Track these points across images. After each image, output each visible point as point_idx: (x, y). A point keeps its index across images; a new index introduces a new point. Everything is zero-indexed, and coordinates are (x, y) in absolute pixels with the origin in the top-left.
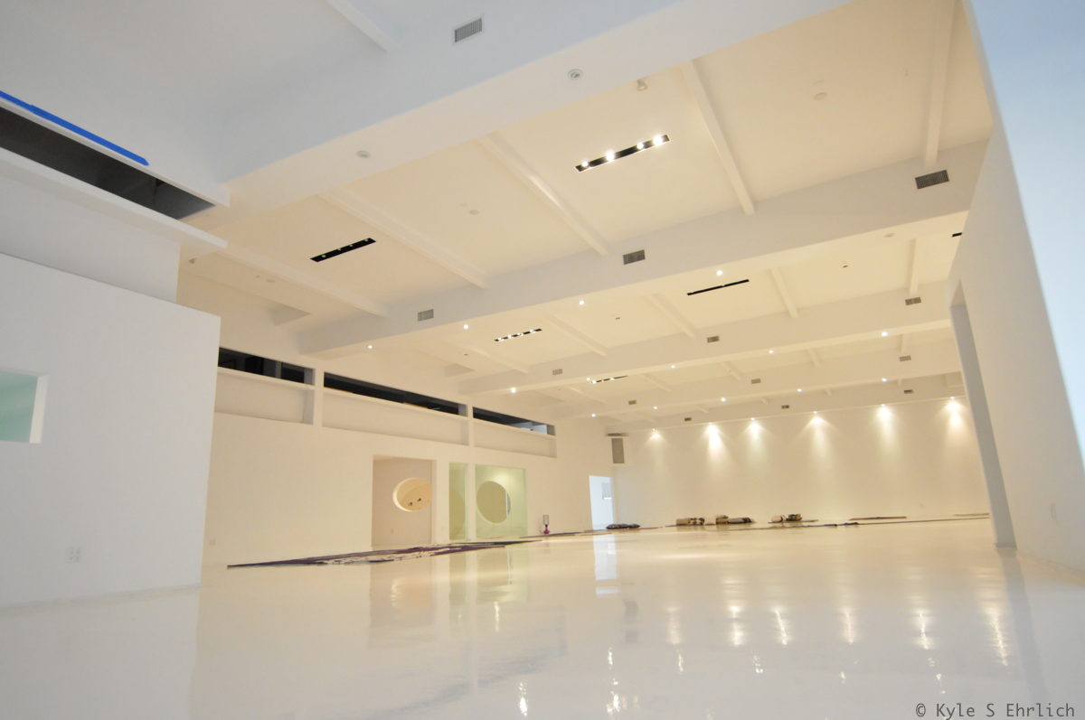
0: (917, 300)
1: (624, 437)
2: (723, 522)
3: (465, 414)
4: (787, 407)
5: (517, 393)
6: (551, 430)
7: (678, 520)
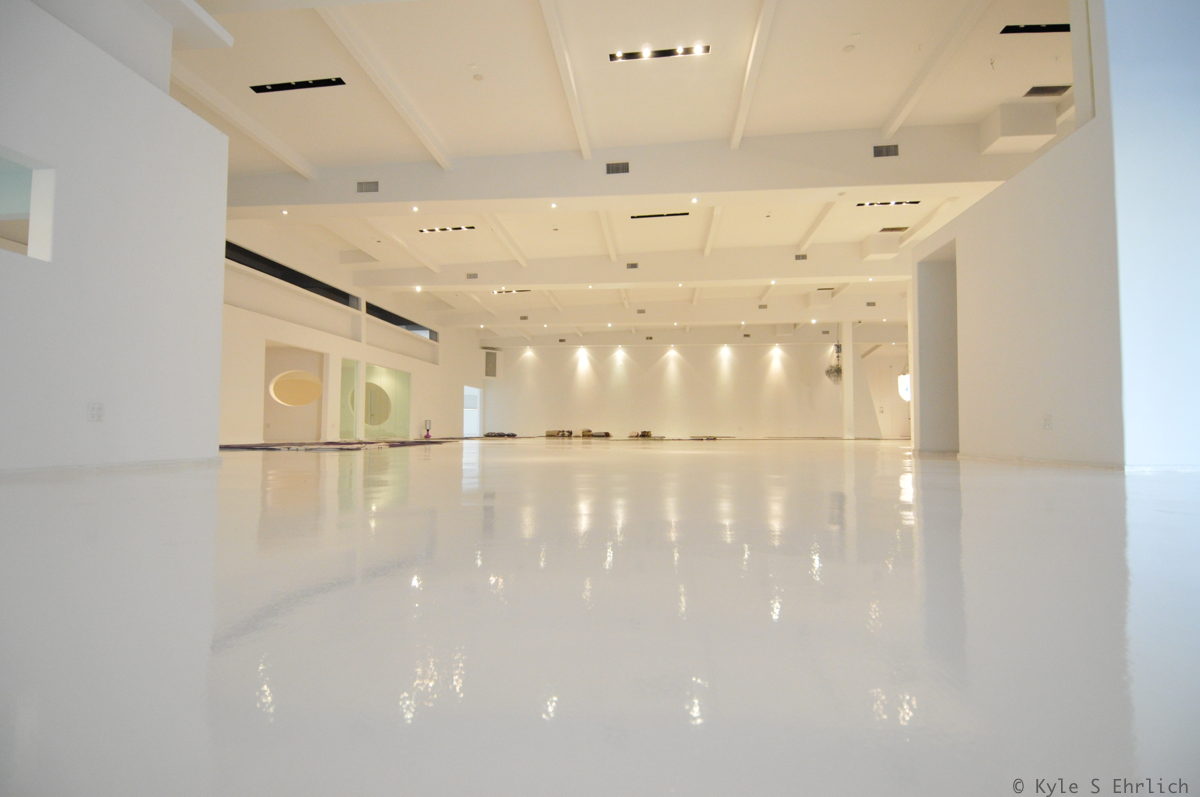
0: (804, 257)
1: (498, 352)
2: (587, 435)
3: (357, 307)
4: (651, 338)
5: (423, 293)
6: (434, 335)
7: (547, 432)
